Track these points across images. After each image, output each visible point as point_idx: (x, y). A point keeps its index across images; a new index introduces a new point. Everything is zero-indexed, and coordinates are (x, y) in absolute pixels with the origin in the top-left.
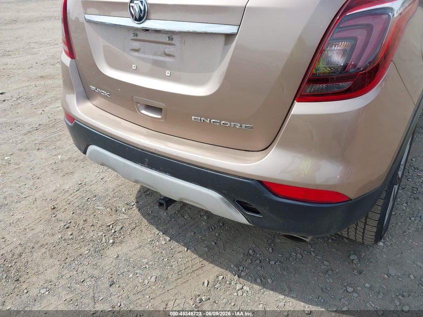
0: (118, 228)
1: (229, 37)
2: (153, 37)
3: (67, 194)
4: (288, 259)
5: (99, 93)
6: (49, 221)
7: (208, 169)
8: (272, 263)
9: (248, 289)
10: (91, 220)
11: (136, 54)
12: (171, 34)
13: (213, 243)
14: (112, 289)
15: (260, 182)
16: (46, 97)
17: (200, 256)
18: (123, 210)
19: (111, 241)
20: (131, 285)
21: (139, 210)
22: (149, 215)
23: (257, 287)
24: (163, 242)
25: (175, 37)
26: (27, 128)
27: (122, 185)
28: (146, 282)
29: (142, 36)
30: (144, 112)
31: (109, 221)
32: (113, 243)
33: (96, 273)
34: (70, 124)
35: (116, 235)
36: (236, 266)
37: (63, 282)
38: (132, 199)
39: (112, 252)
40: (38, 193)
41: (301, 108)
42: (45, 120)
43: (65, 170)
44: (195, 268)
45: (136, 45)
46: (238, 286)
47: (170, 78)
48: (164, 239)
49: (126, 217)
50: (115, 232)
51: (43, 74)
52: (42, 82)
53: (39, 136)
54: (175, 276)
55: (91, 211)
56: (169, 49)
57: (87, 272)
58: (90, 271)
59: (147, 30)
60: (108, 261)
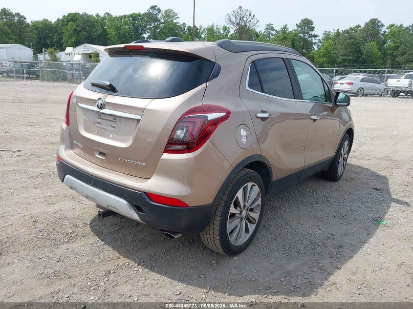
0: (73, 235)
1: (138, 120)
2: (107, 118)
3: (47, 215)
4: (174, 260)
5: (77, 145)
6: (30, 227)
7: (121, 186)
8: (163, 261)
9: (141, 271)
10: (57, 230)
11: (98, 125)
12: (115, 117)
13: (131, 248)
14: (57, 263)
15: (145, 193)
16: (51, 157)
17: (120, 254)
18: (81, 226)
19: (66, 240)
20: (71, 262)
21: (91, 228)
22: (96, 230)
23: (147, 270)
24: (99, 245)
25: (117, 118)
26: (31, 174)
27: (86, 213)
28: (80, 262)
29: (103, 116)
30: (97, 156)
31: (69, 231)
32: (67, 242)
33: (51, 255)
34: (58, 163)
35: (71, 238)
36: (140, 260)
37: (28, 257)
38: (89, 222)
39: (65, 246)
40: (27, 213)
41: (166, 156)
42: (46, 171)
43: (50, 202)
44: (113, 258)
45: (99, 120)
46: (136, 269)
47: (112, 138)
48: (100, 243)
49: (81, 230)
50: (71, 236)
51: (53, 141)
52: (51, 147)
53: (38, 181)
54: (99, 261)
55: (60, 224)
56: (114, 124)
57: (45, 254)
58: (47, 254)
59: (104, 114)
60: (60, 250)
